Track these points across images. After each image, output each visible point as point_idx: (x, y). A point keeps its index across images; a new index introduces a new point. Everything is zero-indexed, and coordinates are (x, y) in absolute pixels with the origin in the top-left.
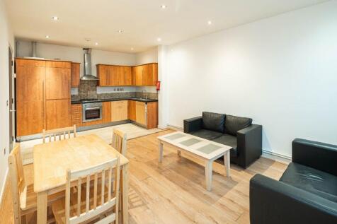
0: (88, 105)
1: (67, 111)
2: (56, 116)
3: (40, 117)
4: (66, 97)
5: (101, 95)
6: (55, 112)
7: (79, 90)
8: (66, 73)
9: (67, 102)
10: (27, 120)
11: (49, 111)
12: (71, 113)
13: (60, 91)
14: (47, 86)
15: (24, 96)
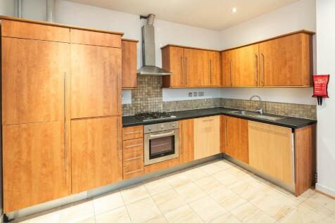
0: (154, 127)
1: (114, 144)
2: (92, 156)
3: (58, 160)
4: (112, 111)
5: (170, 103)
6: (90, 146)
7: (133, 96)
8: (113, 59)
9: (114, 124)
10: (28, 170)
11: (78, 146)
12: (122, 146)
13: (101, 99)
14: (74, 89)
15: (21, 112)
